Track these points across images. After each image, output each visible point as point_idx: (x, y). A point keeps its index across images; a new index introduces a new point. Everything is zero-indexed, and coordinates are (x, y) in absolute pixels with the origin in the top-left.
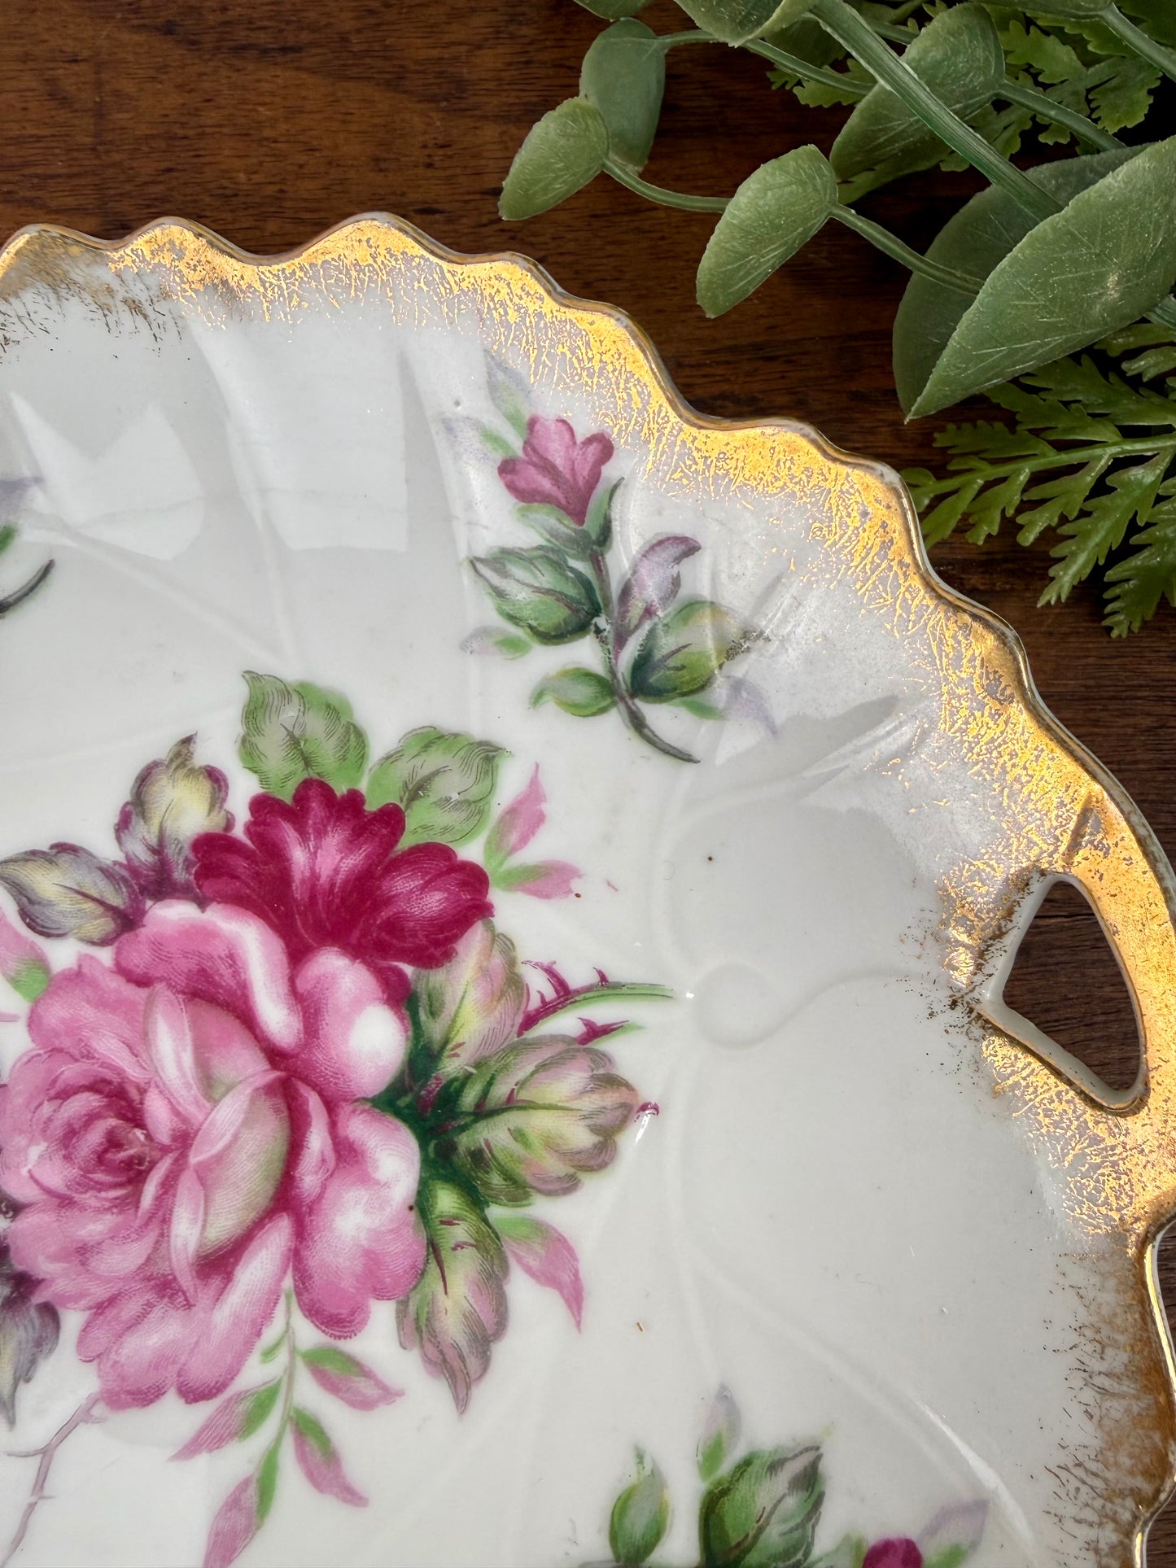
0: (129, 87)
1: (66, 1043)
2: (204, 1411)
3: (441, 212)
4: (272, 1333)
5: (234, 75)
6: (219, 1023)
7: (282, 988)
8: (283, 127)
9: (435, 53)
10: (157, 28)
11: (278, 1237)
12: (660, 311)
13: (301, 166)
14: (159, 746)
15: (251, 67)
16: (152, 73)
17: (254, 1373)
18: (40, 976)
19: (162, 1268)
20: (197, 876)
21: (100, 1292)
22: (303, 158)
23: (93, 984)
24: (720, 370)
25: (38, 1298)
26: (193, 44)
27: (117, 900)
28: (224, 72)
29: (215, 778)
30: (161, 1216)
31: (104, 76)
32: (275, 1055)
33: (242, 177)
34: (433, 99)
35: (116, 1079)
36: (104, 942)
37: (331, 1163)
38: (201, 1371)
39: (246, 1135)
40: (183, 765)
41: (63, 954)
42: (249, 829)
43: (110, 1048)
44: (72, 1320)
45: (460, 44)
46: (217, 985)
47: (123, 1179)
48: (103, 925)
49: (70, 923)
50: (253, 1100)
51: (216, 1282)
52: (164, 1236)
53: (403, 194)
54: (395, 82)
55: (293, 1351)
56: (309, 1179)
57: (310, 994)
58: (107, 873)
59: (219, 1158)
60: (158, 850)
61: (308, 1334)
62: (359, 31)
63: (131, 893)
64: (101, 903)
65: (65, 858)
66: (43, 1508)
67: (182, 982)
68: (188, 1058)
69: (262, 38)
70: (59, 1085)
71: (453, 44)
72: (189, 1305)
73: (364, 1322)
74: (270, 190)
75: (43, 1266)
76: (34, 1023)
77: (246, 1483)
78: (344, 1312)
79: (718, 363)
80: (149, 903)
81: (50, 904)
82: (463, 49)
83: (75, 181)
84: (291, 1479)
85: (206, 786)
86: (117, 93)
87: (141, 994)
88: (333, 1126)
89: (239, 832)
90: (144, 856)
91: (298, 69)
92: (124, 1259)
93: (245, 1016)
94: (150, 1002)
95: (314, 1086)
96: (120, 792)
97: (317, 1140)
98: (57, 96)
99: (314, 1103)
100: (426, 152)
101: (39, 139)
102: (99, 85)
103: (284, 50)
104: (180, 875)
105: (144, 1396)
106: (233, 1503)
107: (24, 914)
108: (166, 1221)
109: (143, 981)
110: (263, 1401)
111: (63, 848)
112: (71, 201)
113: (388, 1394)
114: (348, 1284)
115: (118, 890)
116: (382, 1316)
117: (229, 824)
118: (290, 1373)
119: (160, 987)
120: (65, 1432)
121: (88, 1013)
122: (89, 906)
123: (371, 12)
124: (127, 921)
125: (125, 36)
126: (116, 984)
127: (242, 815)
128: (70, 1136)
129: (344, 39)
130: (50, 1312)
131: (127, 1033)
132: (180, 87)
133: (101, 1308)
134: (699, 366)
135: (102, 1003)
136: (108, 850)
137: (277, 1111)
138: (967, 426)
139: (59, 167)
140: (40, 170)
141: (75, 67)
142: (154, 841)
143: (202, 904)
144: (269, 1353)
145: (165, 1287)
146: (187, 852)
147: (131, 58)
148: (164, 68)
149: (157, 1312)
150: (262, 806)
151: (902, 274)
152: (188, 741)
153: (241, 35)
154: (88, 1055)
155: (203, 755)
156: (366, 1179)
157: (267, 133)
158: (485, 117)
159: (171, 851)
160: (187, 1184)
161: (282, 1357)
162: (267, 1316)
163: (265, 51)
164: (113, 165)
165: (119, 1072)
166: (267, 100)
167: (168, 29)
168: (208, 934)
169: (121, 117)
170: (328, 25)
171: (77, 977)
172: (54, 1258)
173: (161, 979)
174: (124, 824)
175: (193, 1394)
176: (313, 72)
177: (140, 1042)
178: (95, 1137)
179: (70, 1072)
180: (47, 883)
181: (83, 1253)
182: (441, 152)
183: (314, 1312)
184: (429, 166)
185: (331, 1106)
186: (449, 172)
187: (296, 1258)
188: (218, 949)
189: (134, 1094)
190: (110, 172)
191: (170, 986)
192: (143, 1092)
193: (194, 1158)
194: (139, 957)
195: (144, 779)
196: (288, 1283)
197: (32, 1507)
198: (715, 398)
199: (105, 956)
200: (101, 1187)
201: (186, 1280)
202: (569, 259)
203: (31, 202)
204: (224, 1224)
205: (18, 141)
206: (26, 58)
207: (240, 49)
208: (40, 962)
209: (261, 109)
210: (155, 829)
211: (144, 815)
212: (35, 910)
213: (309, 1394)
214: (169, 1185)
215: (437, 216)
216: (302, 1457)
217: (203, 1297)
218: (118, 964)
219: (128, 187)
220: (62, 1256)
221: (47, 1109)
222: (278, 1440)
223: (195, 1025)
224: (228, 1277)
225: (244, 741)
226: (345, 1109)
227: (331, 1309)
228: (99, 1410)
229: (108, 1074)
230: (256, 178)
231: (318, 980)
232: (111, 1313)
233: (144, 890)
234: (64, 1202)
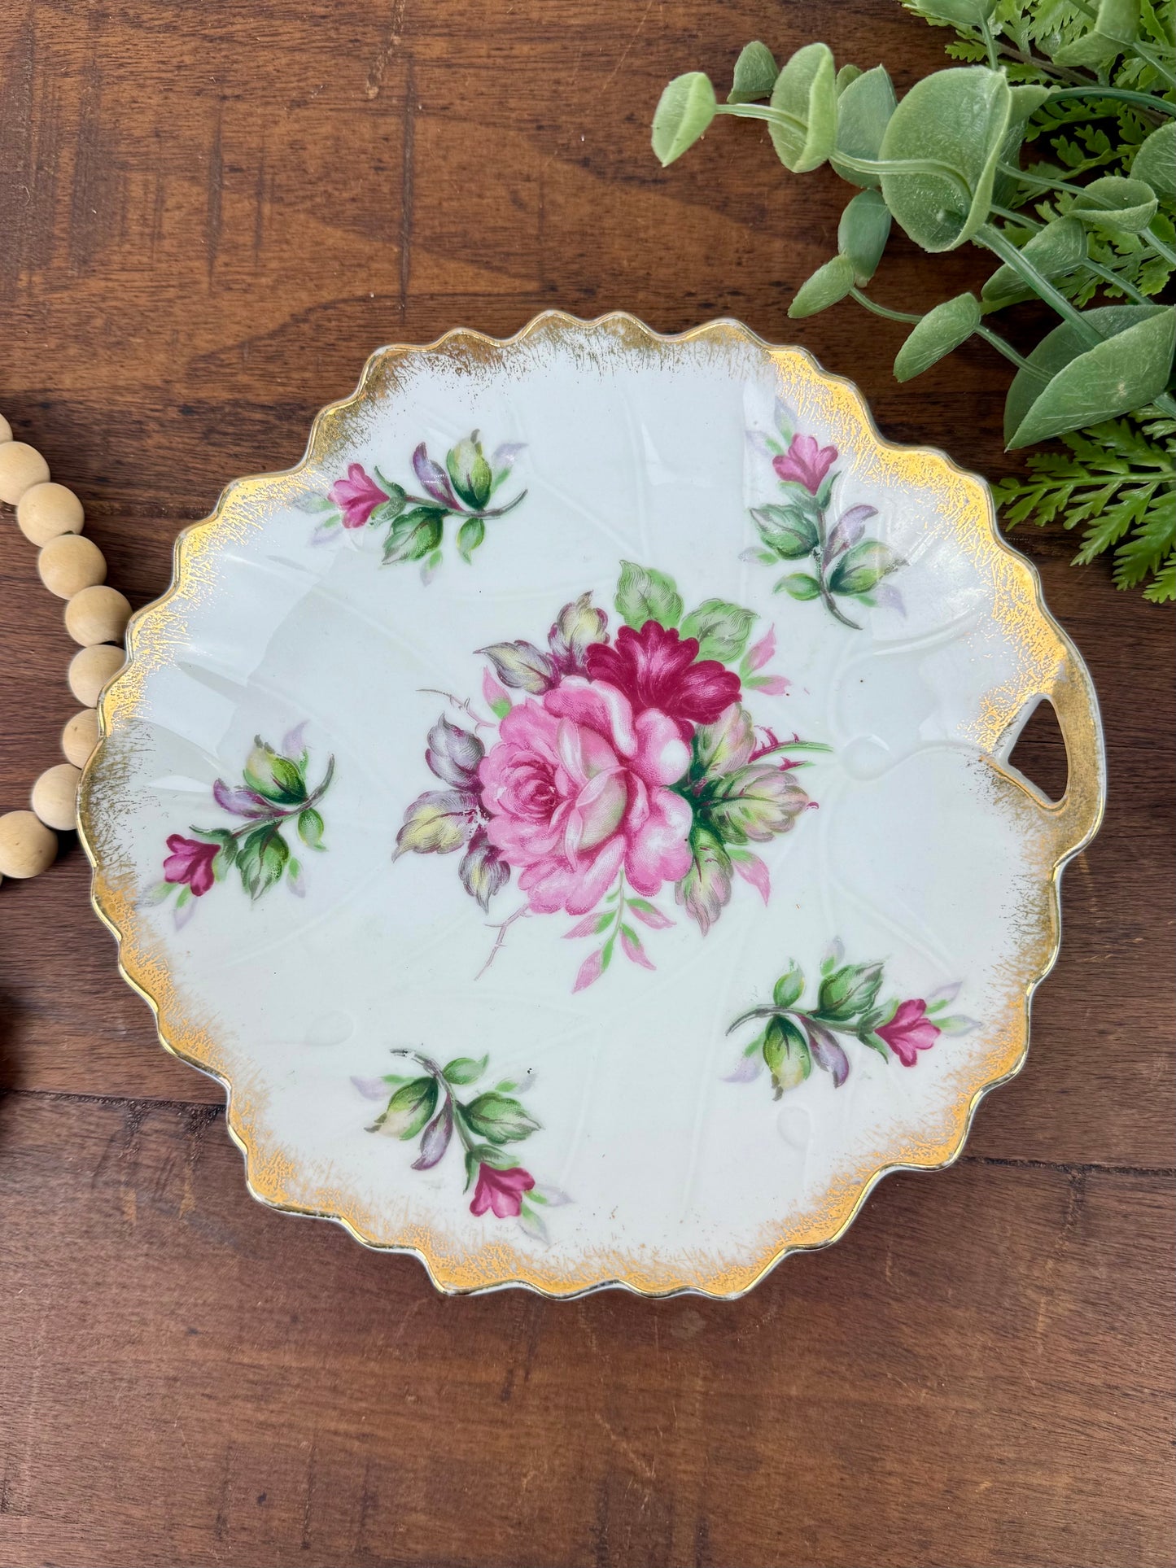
0: (560, 199)
1: (518, 740)
2: (577, 920)
3: (744, 295)
4: (612, 889)
5: (624, 197)
6: (595, 740)
7: (628, 726)
8: (652, 232)
9: (749, 190)
10: (578, 162)
11: (619, 844)
12: (870, 368)
13: (661, 259)
14: (573, 596)
15: (634, 191)
16: (574, 191)
17: (603, 906)
18: (507, 706)
19: (560, 852)
20: (589, 665)
21: (530, 860)
22: (663, 253)
23: (533, 713)
24: (903, 408)
25: (500, 858)
26: (600, 174)
27: (548, 672)
28: (618, 194)
29: (601, 614)
30: (561, 829)
31: (546, 191)
32: (622, 759)
33: (625, 263)
34: (745, 220)
35: (542, 761)
36: (539, 693)
37: (647, 814)
38: (577, 903)
39: (604, 796)
40: (585, 606)
41: (518, 697)
42: (617, 643)
43: (540, 745)
44: (516, 871)
45: (764, 185)
46: (595, 721)
47: (543, 809)
48: (540, 685)
49: (522, 681)
50: (609, 779)
51: (587, 862)
52: (562, 838)
53: (722, 281)
54: (722, 207)
55: (623, 899)
56: (635, 821)
57: (643, 731)
58: (543, 658)
59: (591, 805)
60: (570, 650)
61: (630, 892)
62: (702, 172)
63: (555, 670)
64: (539, 673)
65: (522, 648)
66: (500, 951)
67: (577, 717)
68: (578, 755)
69: (641, 172)
70: (514, 761)
71: (759, 185)
72: (573, 871)
73: (658, 890)
74: (642, 273)
75: (502, 844)
76: (502, 728)
77: (596, 954)
78: (649, 884)
79: (902, 404)
80: (563, 676)
81: (513, 671)
82: (766, 189)
83: (525, 258)
84: (619, 953)
85: (596, 619)
86: (552, 203)
87: (558, 721)
88: (649, 797)
89: (611, 644)
90: (562, 652)
91: (663, 195)
92: (541, 847)
93: (609, 739)
94: (561, 725)
95: (641, 777)
96: (552, 618)
97: (641, 802)
98: (517, 202)
99: (640, 785)
100: (738, 255)
101: (506, 229)
102: (542, 196)
103: (655, 181)
104: (580, 663)
105: (551, 909)
106: (591, 960)
107: (500, 674)
108: (563, 831)
109: (558, 715)
110: (606, 920)
111: (521, 643)
112: (523, 271)
113: (668, 923)
114: (652, 871)
115: (548, 668)
116: (667, 888)
117: (607, 640)
118: (621, 908)
119: (566, 718)
120: (512, 918)
121: (529, 727)
122: (533, 674)
123: (711, 160)
124: (552, 684)
125: (559, 165)
126: (544, 714)
127: (614, 636)
128: (518, 785)
129: (693, 176)
130: (505, 865)
131: (549, 740)
132: (592, 201)
133: (530, 867)
134: (890, 404)
135: (537, 723)
136: (544, 647)
137: (621, 786)
138: (1046, 456)
139: (517, 247)
140: (505, 249)
141: (528, 185)
142: (568, 645)
143: (590, 679)
144: (611, 898)
145: (562, 862)
146: (584, 652)
147: (562, 180)
148: (581, 188)
149: (557, 872)
150: (625, 632)
151: (1013, 369)
152: (588, 594)
153: (630, 169)
154: (529, 747)
155: (596, 602)
156: (664, 824)
157: (642, 235)
158: (775, 235)
159: (576, 651)
160: (574, 816)
161: (617, 901)
162: (610, 881)
163: (643, 182)
164: (549, 249)
165: (544, 758)
166: (644, 213)
167: (585, 163)
168: (592, 695)
169: (554, 219)
170: (684, 167)
171: (524, 709)
172: (508, 841)
173: (567, 715)
174: (553, 634)
175: (573, 911)
176: (673, 197)
177: (554, 745)
178: (531, 787)
179: (521, 755)
180: (512, 660)
181: (523, 841)
182: (746, 256)
183: (634, 882)
184: (739, 264)
185: (648, 787)
186: (751, 269)
187: (627, 857)
188: (598, 704)
189: (550, 770)
190: (547, 253)
191: (572, 719)
192: (555, 769)
193: (578, 804)
194: (556, 703)
195: (564, 612)
196: (622, 867)
197: (496, 948)
198: (897, 425)
199: (539, 700)
200: (531, 811)
201: (572, 860)
202: (818, 330)
203: (499, 269)
204: (591, 837)
205: (494, 230)
206: (499, 176)
207: (629, 179)
208: (507, 699)
209: (639, 220)
210: (568, 639)
211: (563, 630)
212: (506, 673)
213: (629, 918)
214: (565, 815)
215: (741, 298)
216: (625, 944)
217: (580, 867)
218: (545, 705)
219: (557, 264)
220: (512, 841)
221: (507, 771)
222: (614, 936)
223: (582, 740)
224: (593, 861)
225: (618, 597)
226: (656, 790)
227: (643, 882)
228: (529, 912)
229: (538, 759)
230: (633, 264)
231: (648, 724)
232: (535, 870)
233: (561, 669)
234: (515, 818)
